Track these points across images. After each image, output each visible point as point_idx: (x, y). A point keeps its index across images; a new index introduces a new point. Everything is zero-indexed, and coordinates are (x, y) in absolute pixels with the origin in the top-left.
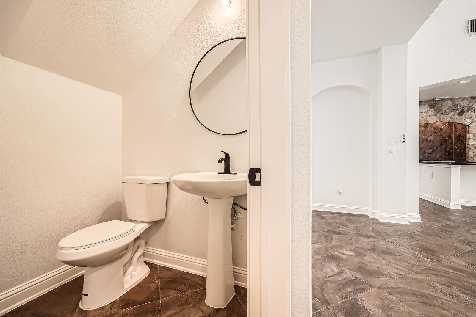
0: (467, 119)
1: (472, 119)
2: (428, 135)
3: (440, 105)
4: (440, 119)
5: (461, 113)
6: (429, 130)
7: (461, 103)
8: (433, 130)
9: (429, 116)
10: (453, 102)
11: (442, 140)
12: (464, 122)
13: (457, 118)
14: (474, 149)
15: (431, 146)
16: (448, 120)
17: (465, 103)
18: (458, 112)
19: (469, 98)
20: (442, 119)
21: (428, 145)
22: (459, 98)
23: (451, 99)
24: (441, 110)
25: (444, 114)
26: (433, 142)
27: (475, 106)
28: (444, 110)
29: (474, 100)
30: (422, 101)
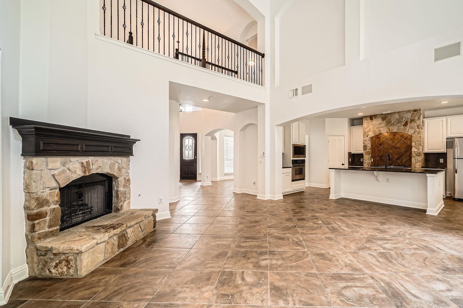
0: (410, 130)
1: (415, 129)
3: (389, 118)
4: (389, 130)
5: (406, 124)
7: (405, 115)
9: (382, 127)
10: (399, 114)
12: (408, 132)
13: (403, 129)
14: (416, 156)
16: (395, 130)
17: (409, 116)
18: (403, 123)
19: (412, 111)
22: (404, 111)
23: (398, 112)
24: (390, 122)
25: (392, 125)
27: (416, 118)
28: (393, 122)
29: (416, 113)
30: (377, 115)
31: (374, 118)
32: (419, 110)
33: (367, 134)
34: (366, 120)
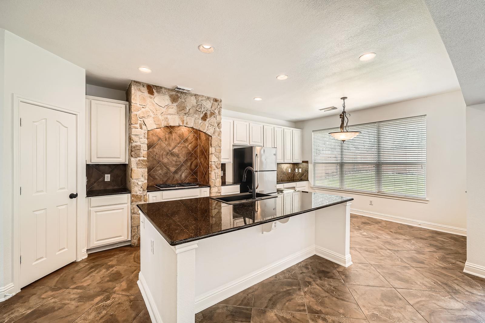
0: (210, 127)
1: (214, 127)
2: (173, 145)
3: (183, 101)
4: (183, 121)
5: (205, 118)
6: (173, 138)
7: (204, 103)
8: (178, 138)
9: (170, 114)
10: (197, 99)
11: (188, 153)
12: (207, 130)
13: (201, 124)
14: (216, 168)
15: (176, 162)
16: (191, 125)
17: (208, 105)
18: (202, 116)
19: (212, 100)
20: (185, 123)
21: (173, 160)
22: (203, 96)
23: (195, 95)
24: (184, 108)
25: (187, 115)
26: (178, 156)
27: (216, 111)
28: (188, 109)
29: (216, 104)
30: (161, 88)
31: (157, 92)
32: (220, 100)
33: (139, 122)
34: (140, 90)
